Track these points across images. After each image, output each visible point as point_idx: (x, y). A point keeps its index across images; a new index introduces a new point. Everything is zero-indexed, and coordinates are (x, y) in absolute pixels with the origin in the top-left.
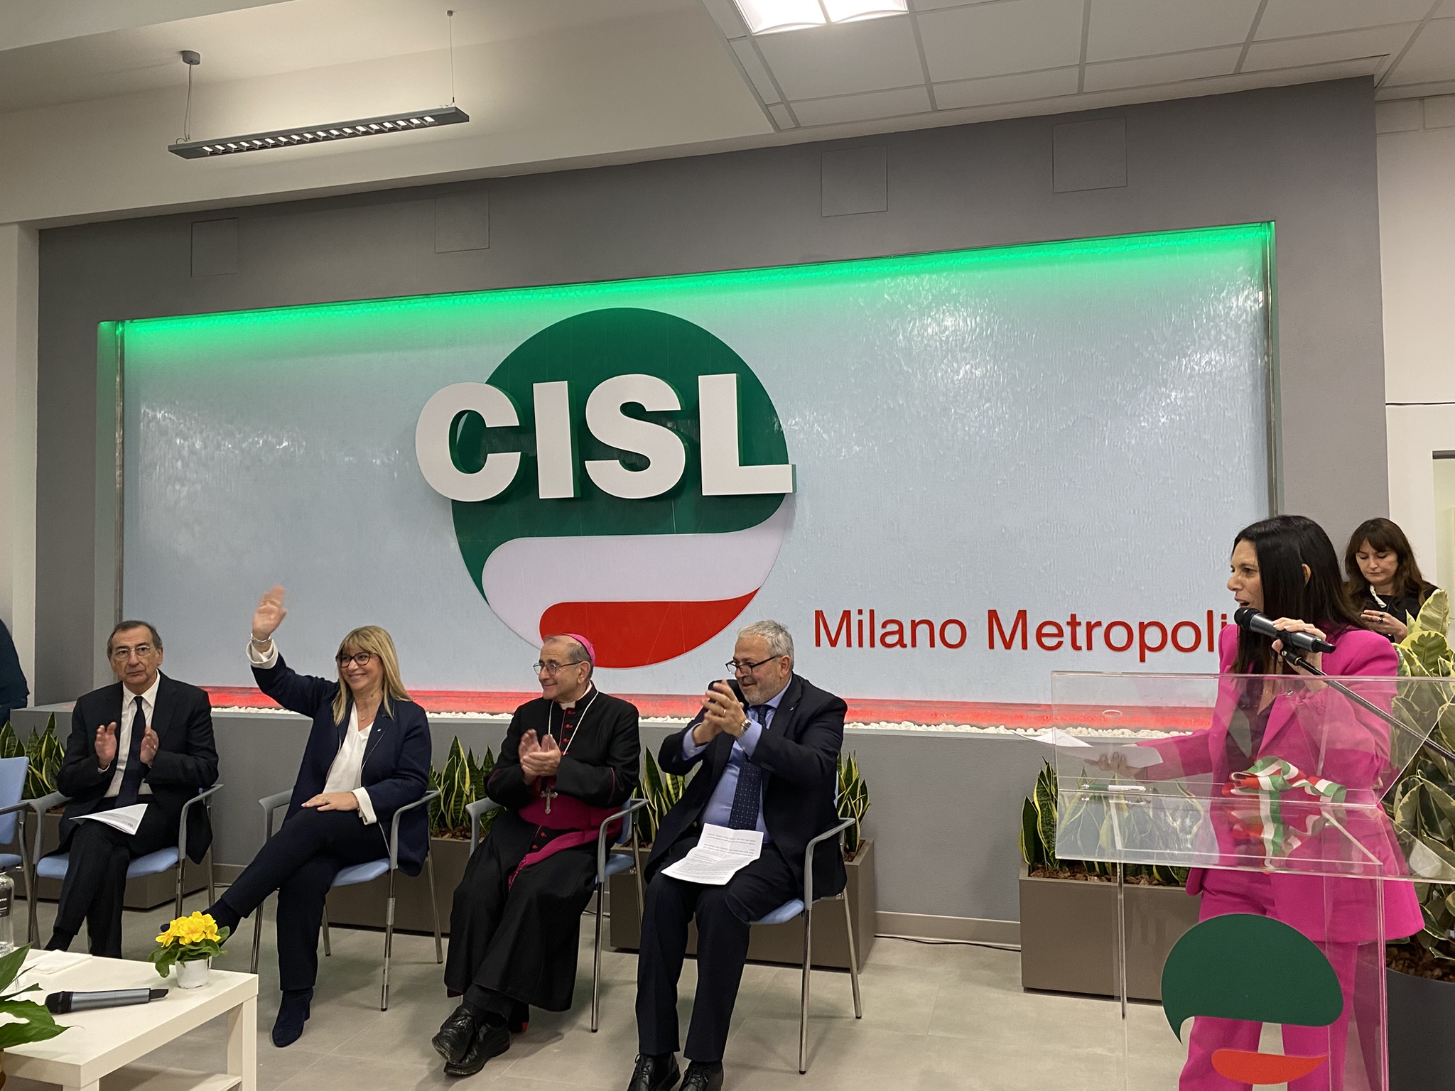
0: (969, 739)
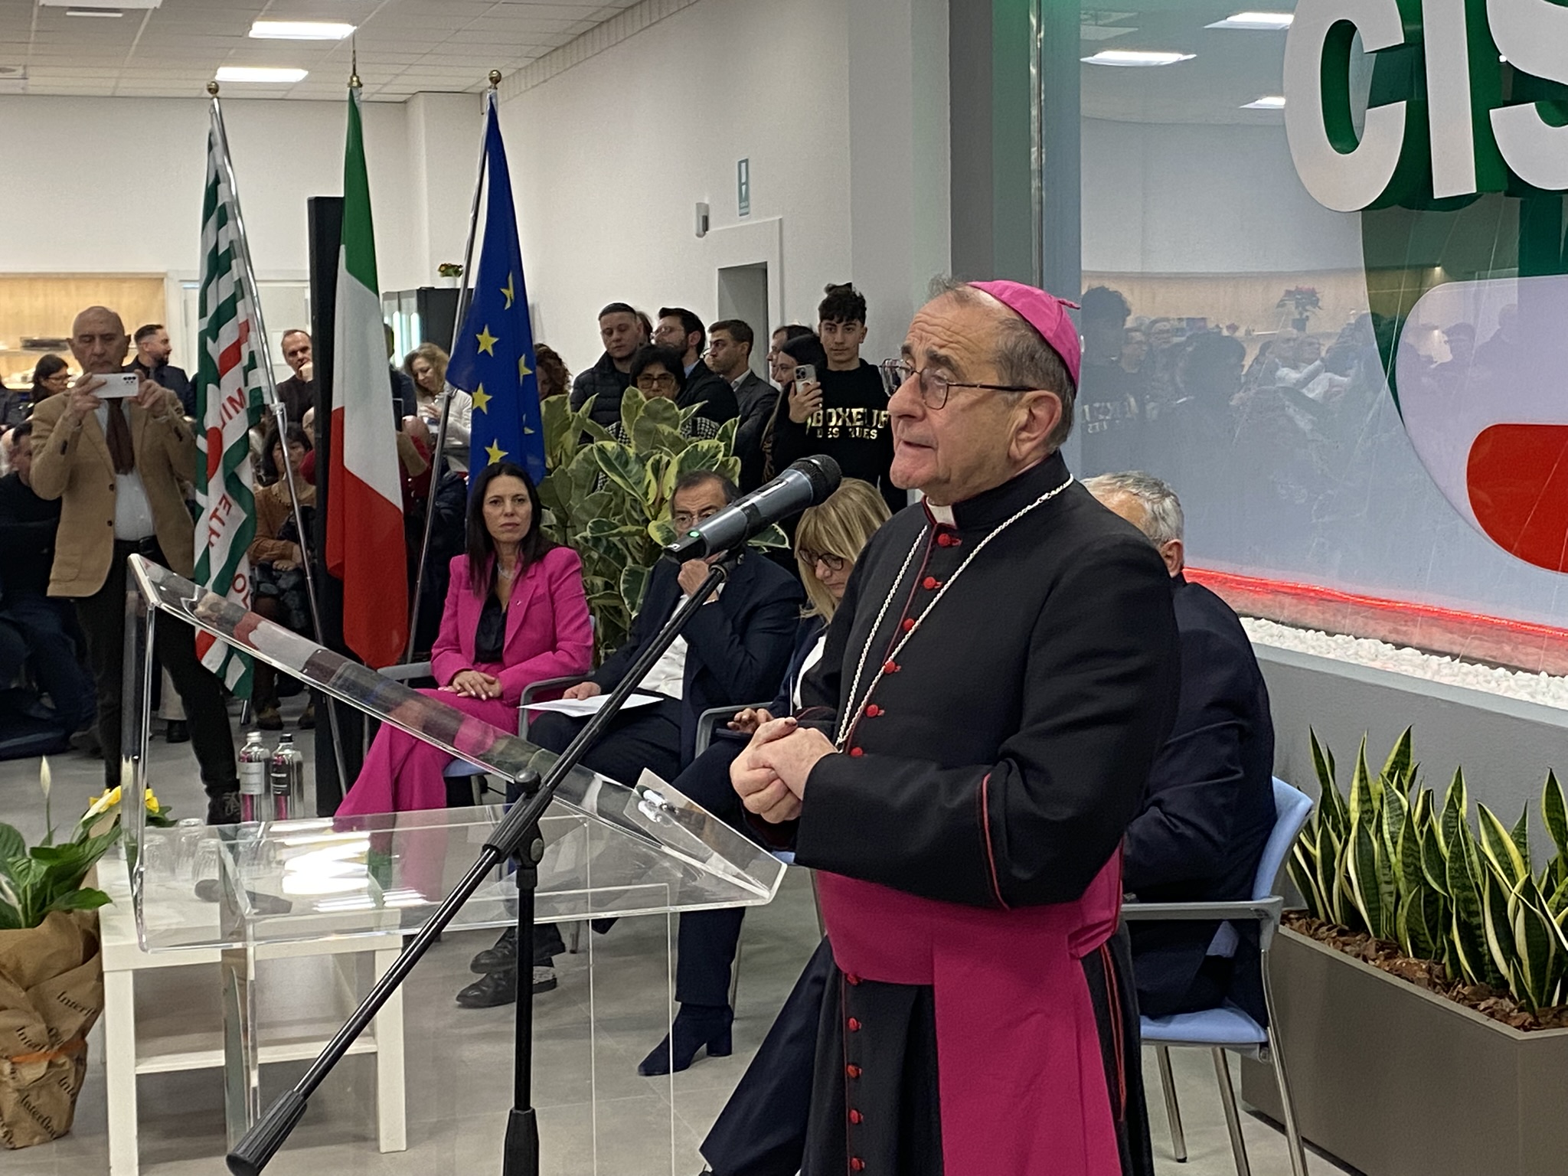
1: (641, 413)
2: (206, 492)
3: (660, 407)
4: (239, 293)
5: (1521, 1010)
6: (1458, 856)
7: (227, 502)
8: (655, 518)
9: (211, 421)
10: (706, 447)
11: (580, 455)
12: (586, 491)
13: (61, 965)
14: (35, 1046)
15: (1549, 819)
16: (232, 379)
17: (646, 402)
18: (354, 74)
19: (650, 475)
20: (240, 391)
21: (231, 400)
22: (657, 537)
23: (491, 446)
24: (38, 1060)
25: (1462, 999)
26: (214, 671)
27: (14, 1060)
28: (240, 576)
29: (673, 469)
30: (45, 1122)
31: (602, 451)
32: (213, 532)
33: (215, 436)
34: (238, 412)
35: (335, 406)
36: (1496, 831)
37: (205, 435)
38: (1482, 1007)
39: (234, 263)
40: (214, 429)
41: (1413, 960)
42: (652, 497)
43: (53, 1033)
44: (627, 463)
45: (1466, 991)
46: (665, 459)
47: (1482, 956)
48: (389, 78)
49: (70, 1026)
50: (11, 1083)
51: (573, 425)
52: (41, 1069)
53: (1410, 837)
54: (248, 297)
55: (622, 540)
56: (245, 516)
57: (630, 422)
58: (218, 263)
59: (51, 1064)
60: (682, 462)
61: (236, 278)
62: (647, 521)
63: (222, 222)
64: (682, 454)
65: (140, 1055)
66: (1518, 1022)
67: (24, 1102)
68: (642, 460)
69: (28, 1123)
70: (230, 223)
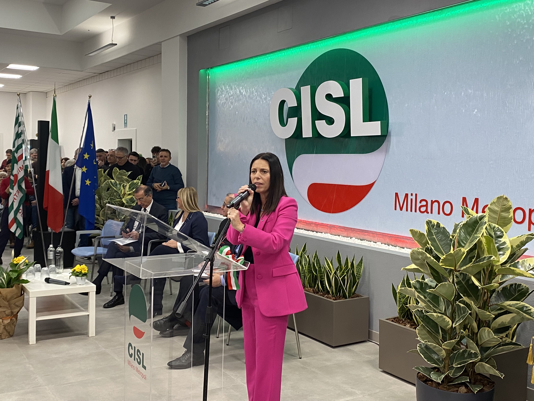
1: (118, 173)
2: (13, 189)
3: (123, 172)
4: (23, 142)
5: (333, 297)
6: (320, 267)
7: (18, 192)
8: (123, 198)
9: (15, 172)
10: (135, 182)
11: (105, 183)
12: (106, 191)
13: (15, 297)
14: (7, 315)
15: (338, 260)
16: (21, 163)
17: (119, 171)
18: (55, 93)
19: (122, 188)
20: (22, 166)
21: (20, 167)
22: (124, 202)
23: (87, 180)
24: (8, 319)
25: (321, 295)
26: (13, 232)
27: (3, 319)
28: (21, 209)
29: (128, 187)
30: (9, 333)
31: (111, 182)
32: (15, 199)
33: (16, 176)
34: (22, 170)
35: (47, 170)
36: (328, 262)
37: (13, 176)
38: (325, 296)
39: (22, 135)
40: (16, 175)
41: (309, 288)
42: (123, 193)
43: (12, 313)
44: (117, 185)
45: (321, 294)
46: (125, 184)
47: (324, 287)
48: (24, 88)
49: (16, 310)
50: (2, 324)
51: (103, 176)
52: (9, 321)
53: (309, 264)
54: (25, 144)
55: (114, 202)
56: (22, 195)
57: (115, 175)
58: (18, 135)
59: (11, 320)
60: (130, 185)
61: (22, 139)
62: (121, 198)
63: (19, 126)
64: (130, 183)
65: (37, 316)
66: (333, 299)
67: (5, 328)
68: (120, 184)
69: (5, 333)
70: (22, 126)
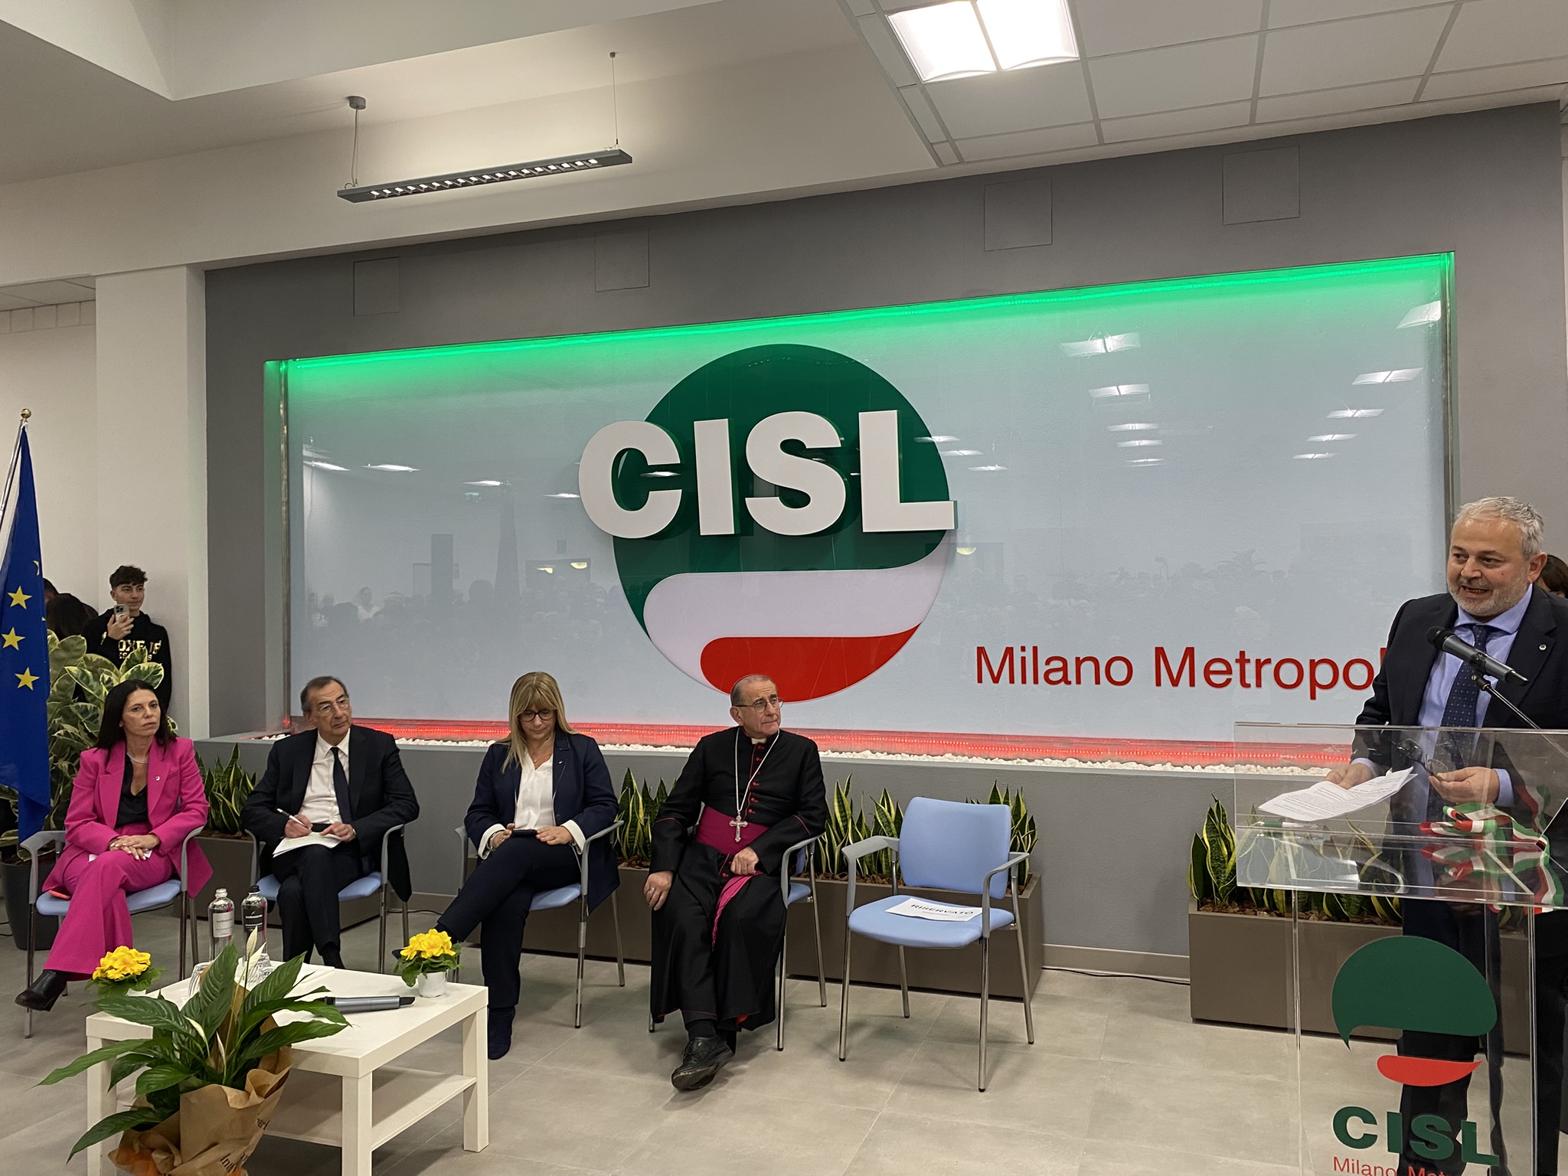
0: (1137, 776)
23: (22, 673)
